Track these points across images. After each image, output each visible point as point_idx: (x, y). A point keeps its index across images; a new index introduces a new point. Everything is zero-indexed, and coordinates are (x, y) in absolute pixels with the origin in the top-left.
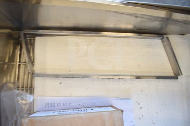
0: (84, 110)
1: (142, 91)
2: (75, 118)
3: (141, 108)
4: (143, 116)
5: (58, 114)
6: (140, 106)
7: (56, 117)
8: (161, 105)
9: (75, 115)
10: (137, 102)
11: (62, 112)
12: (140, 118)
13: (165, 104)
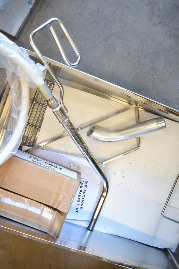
0: (54, 166)
1: (130, 163)
2: (43, 170)
3: (124, 177)
4: (122, 184)
5: (33, 161)
6: (123, 175)
7: (30, 163)
8: (142, 181)
9: (44, 169)
10: (122, 171)
11: (36, 160)
12: (119, 185)
13: (146, 182)
